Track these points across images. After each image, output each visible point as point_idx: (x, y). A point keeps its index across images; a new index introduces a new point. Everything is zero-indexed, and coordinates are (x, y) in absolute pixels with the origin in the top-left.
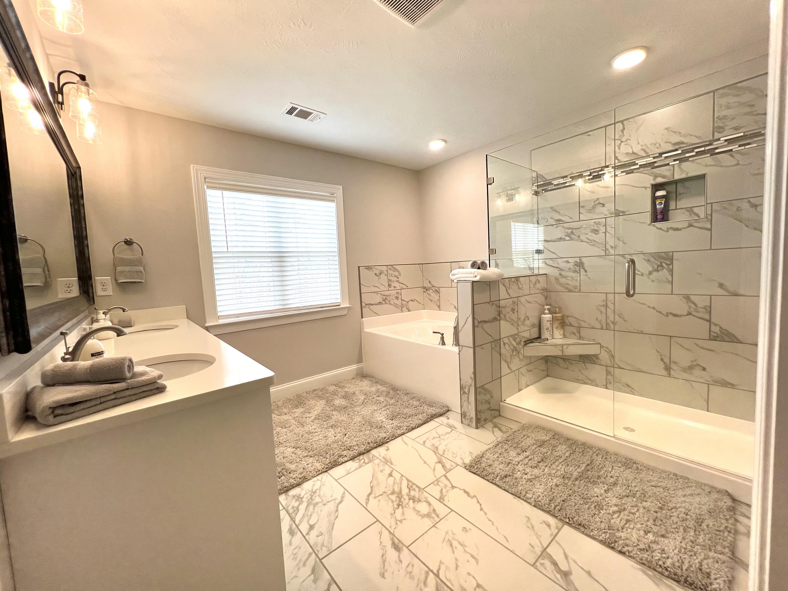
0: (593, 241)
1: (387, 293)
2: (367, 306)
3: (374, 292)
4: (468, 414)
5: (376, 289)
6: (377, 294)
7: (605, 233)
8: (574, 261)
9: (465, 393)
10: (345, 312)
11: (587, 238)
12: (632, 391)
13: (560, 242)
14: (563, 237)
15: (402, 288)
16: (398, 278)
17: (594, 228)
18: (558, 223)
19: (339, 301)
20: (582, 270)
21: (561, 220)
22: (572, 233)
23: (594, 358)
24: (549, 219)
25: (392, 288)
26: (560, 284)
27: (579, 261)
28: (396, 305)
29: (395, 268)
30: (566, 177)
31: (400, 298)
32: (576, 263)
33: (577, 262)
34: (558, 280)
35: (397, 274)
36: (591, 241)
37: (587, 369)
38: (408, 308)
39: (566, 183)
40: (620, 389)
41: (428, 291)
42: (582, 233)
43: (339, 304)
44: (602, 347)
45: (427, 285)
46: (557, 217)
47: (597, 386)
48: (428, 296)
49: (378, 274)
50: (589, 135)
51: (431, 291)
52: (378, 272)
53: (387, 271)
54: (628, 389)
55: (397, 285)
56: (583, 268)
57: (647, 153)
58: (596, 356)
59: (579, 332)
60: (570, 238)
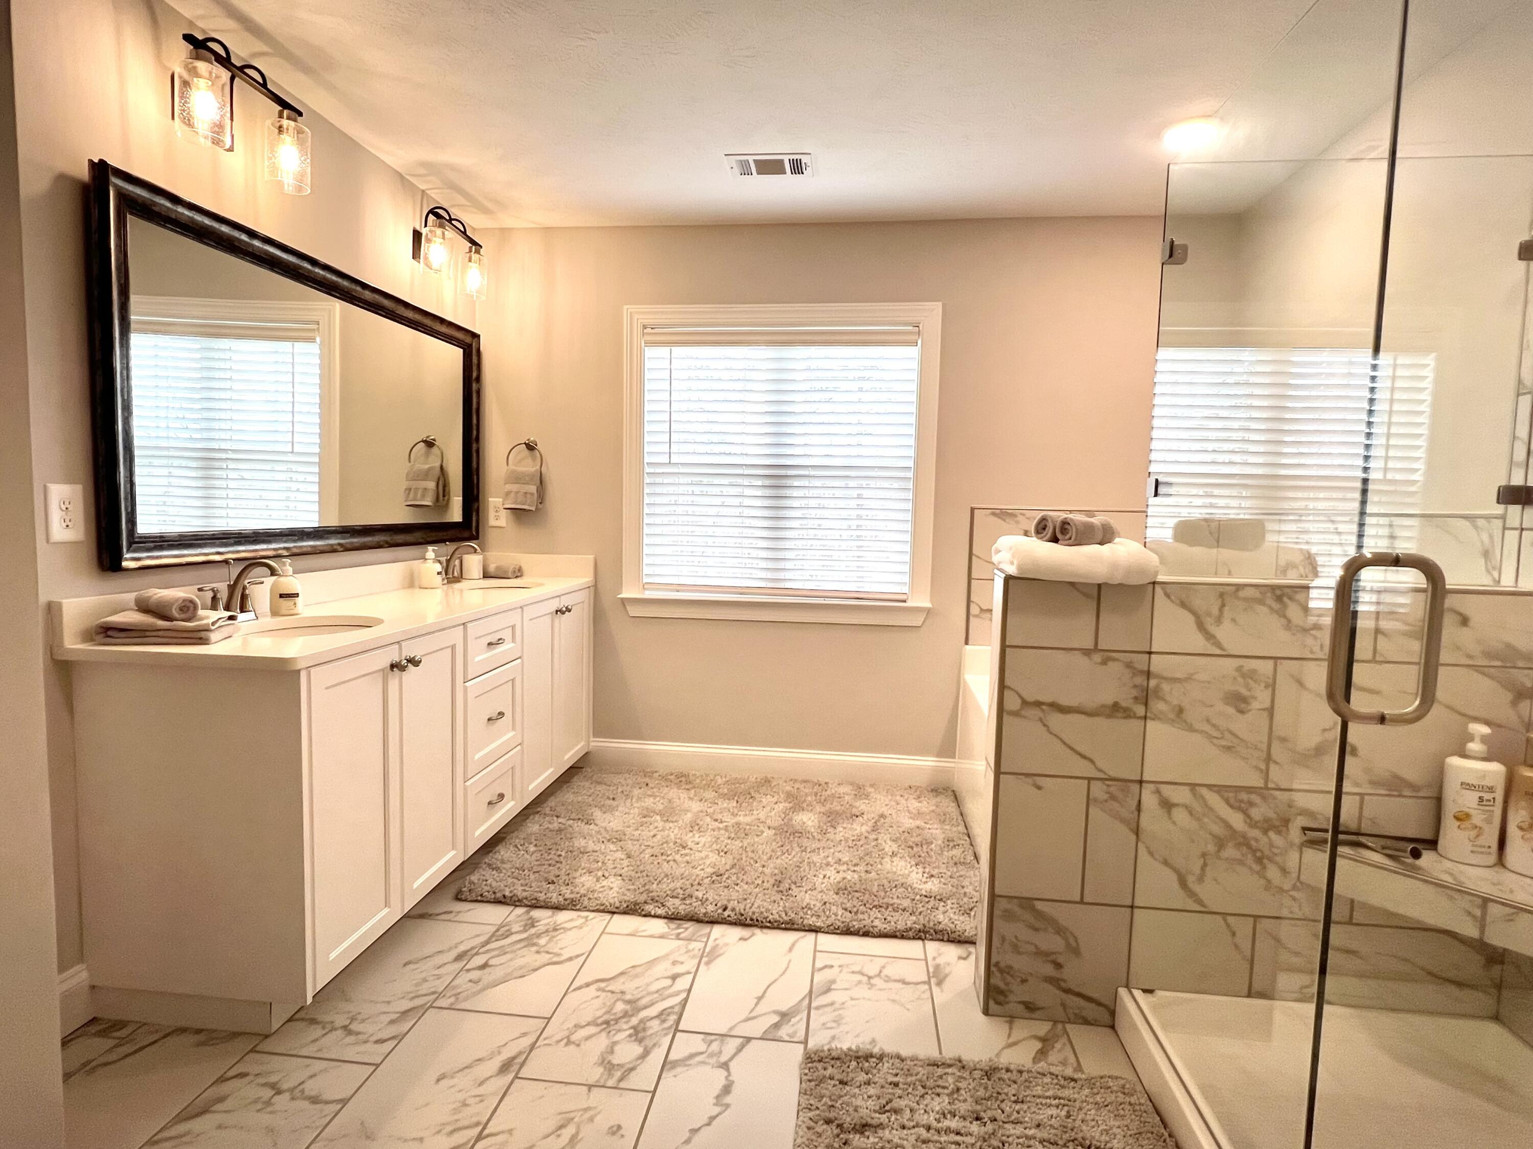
10: (918, 620)
19: (905, 589)
43: (904, 597)
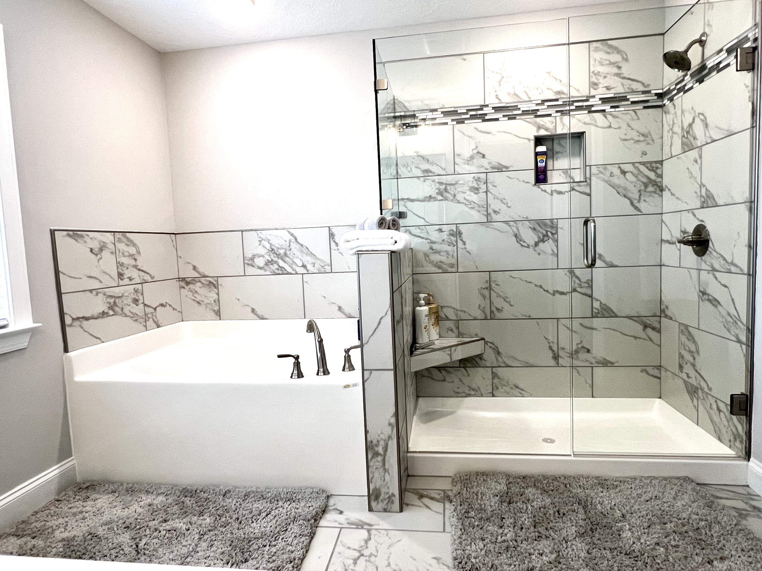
0: (472, 203)
1: (117, 291)
2: (77, 323)
3: (91, 291)
4: (383, 490)
5: (95, 285)
6: (97, 295)
7: (486, 192)
8: (449, 229)
9: (377, 454)
11: (465, 199)
12: (521, 393)
13: (430, 202)
14: (433, 196)
15: (143, 279)
16: (136, 260)
17: (472, 185)
18: (427, 175)
20: (459, 241)
21: (431, 172)
22: (446, 190)
23: (477, 360)
24: (413, 169)
25: (126, 281)
26: (431, 262)
27: (455, 230)
28: (134, 317)
29: (128, 239)
30: (436, 110)
31: (141, 301)
32: (451, 232)
33: (452, 230)
34: (428, 256)
35: (133, 250)
36: (470, 203)
37: (469, 375)
38: (156, 320)
39: (435, 119)
40: (508, 393)
41: (191, 286)
42: (459, 191)
44: (486, 343)
45: (190, 274)
46: (425, 166)
47: (482, 396)
48: (190, 294)
49: (96, 250)
50: (465, 60)
51: (199, 284)
52: (96, 246)
53: (114, 244)
54: (516, 391)
55: (135, 274)
56: (461, 240)
57: (530, 98)
58: (480, 356)
59: (458, 328)
60: (443, 196)
